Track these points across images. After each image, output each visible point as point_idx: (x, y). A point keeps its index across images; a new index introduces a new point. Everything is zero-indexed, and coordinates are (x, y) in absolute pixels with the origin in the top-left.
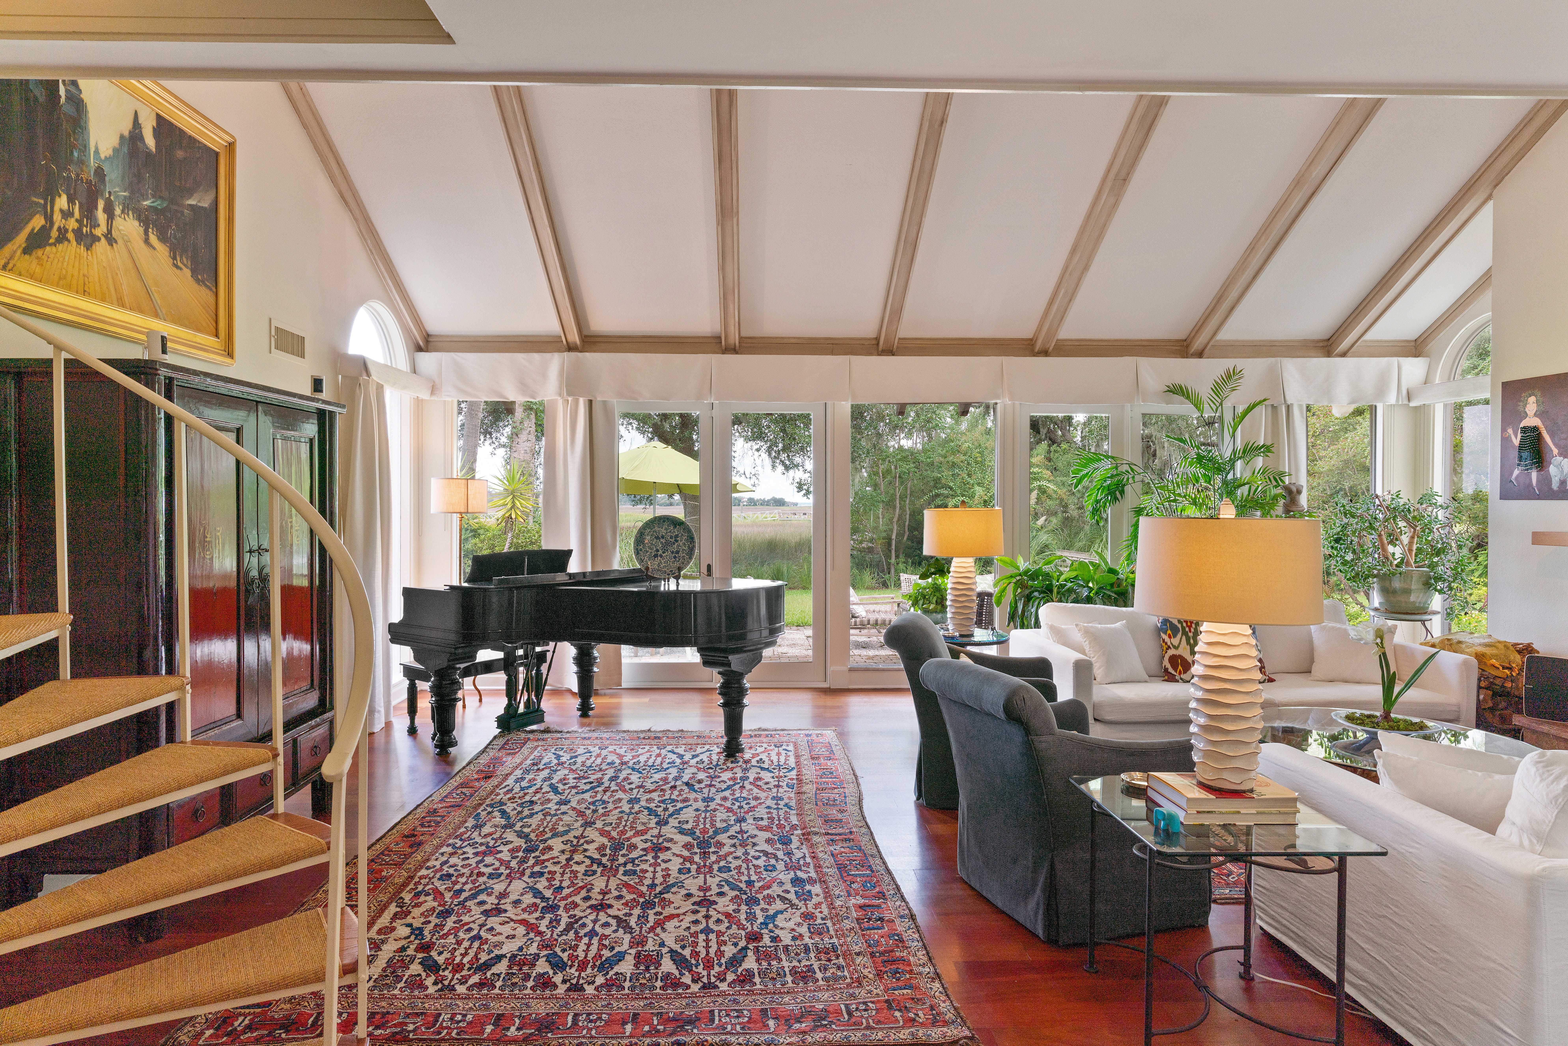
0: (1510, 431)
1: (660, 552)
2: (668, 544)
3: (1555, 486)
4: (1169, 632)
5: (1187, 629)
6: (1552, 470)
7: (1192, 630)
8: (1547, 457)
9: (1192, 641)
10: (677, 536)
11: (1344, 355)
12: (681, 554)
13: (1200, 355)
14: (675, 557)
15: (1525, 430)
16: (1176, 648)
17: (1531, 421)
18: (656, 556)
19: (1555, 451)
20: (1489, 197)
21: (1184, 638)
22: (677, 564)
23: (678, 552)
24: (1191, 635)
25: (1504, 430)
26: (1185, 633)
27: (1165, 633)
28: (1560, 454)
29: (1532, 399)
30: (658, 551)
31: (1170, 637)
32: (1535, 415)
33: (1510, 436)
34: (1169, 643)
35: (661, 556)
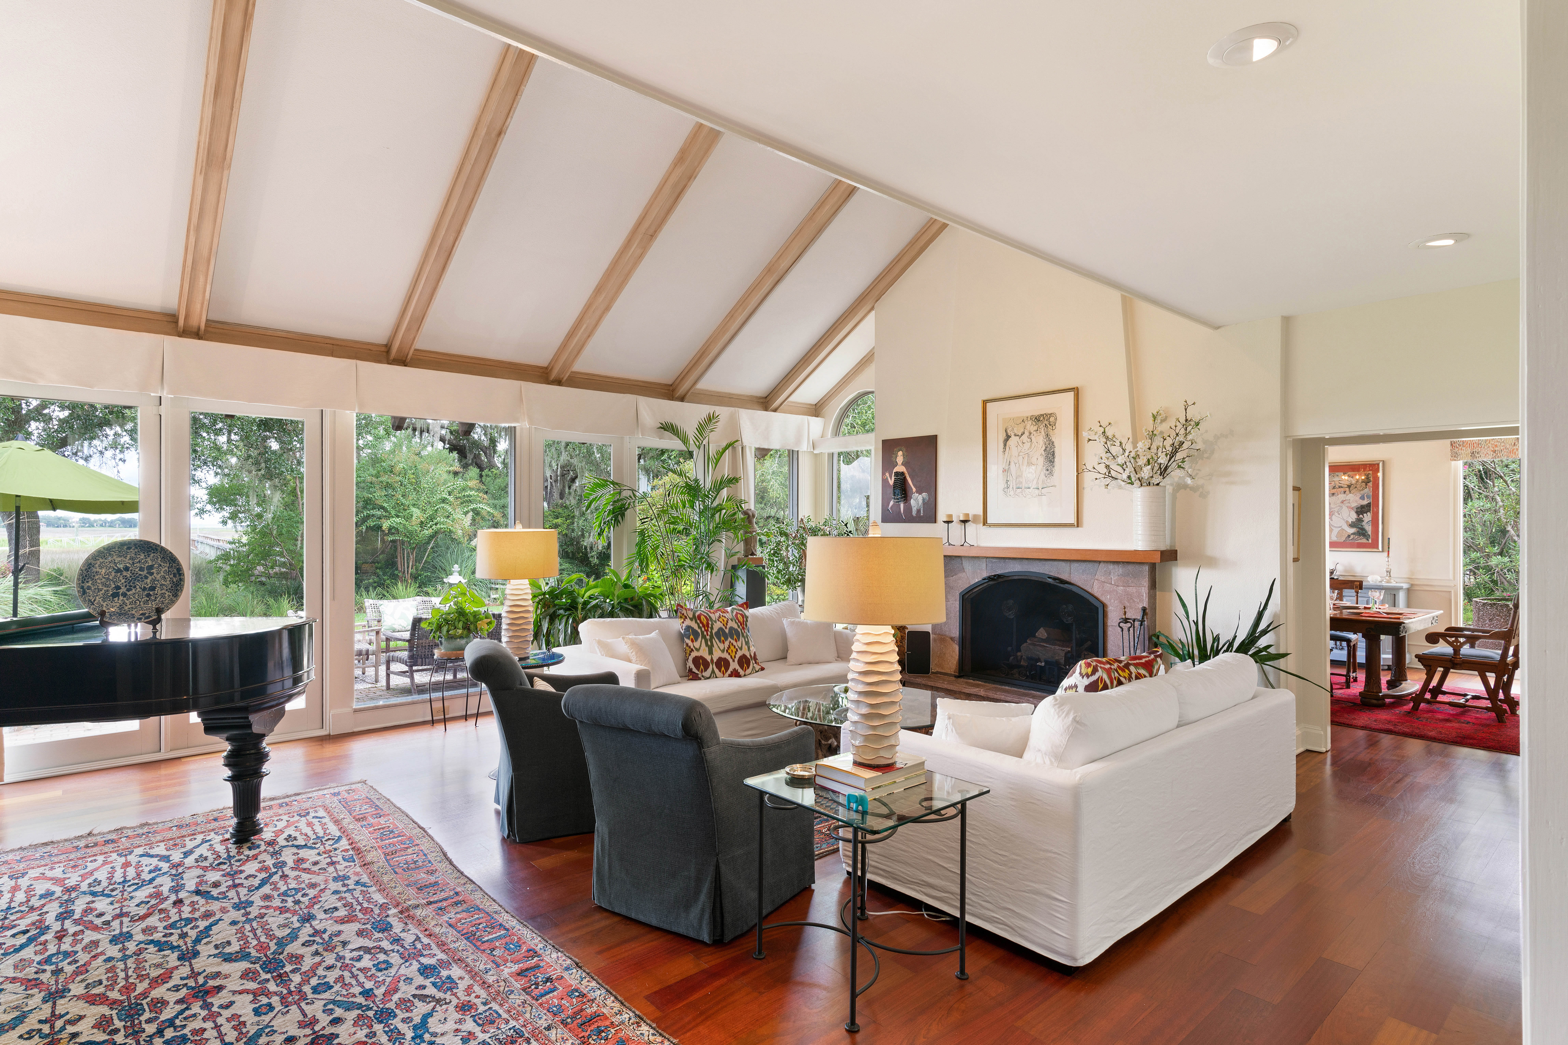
0: (887, 474)
1: (123, 590)
2: (136, 578)
3: (914, 513)
4: (692, 637)
5: (705, 633)
6: (912, 502)
7: (709, 633)
8: (909, 494)
9: (709, 643)
10: (151, 567)
11: (775, 410)
12: (158, 591)
13: (682, 399)
14: (148, 595)
15: (897, 474)
16: (698, 650)
17: (900, 468)
18: (115, 595)
19: (914, 490)
20: (872, 309)
21: (703, 640)
22: (153, 605)
23: (153, 588)
24: (708, 637)
25: (883, 474)
26: (704, 637)
27: (688, 638)
28: (917, 492)
29: (900, 453)
30: (118, 588)
31: (692, 641)
32: (902, 464)
33: (887, 479)
34: (692, 647)
35: (124, 595)
